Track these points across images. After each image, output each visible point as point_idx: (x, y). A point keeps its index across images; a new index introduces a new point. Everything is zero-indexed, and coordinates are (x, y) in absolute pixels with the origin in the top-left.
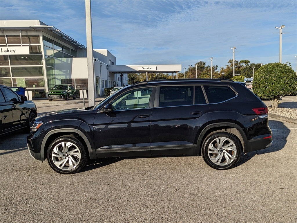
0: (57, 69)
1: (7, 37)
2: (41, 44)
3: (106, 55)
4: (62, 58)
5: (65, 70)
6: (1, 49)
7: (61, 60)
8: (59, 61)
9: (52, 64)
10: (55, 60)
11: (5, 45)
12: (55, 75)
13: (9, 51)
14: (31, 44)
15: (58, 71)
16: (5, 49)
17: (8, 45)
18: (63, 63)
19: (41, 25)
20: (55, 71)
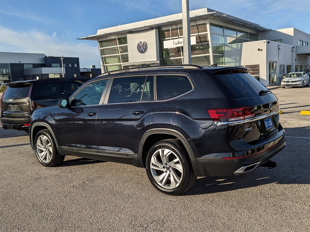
0: (227, 57)
1: (179, 29)
2: (208, 32)
3: (293, 35)
4: (232, 44)
5: (235, 57)
6: (174, 42)
7: (231, 46)
8: (229, 48)
9: (222, 51)
10: (225, 46)
11: (178, 37)
12: (224, 63)
13: (180, 43)
14: (199, 34)
15: (228, 58)
16: (176, 41)
17: (180, 37)
18: (233, 49)
19: (208, 12)
20: (225, 58)
